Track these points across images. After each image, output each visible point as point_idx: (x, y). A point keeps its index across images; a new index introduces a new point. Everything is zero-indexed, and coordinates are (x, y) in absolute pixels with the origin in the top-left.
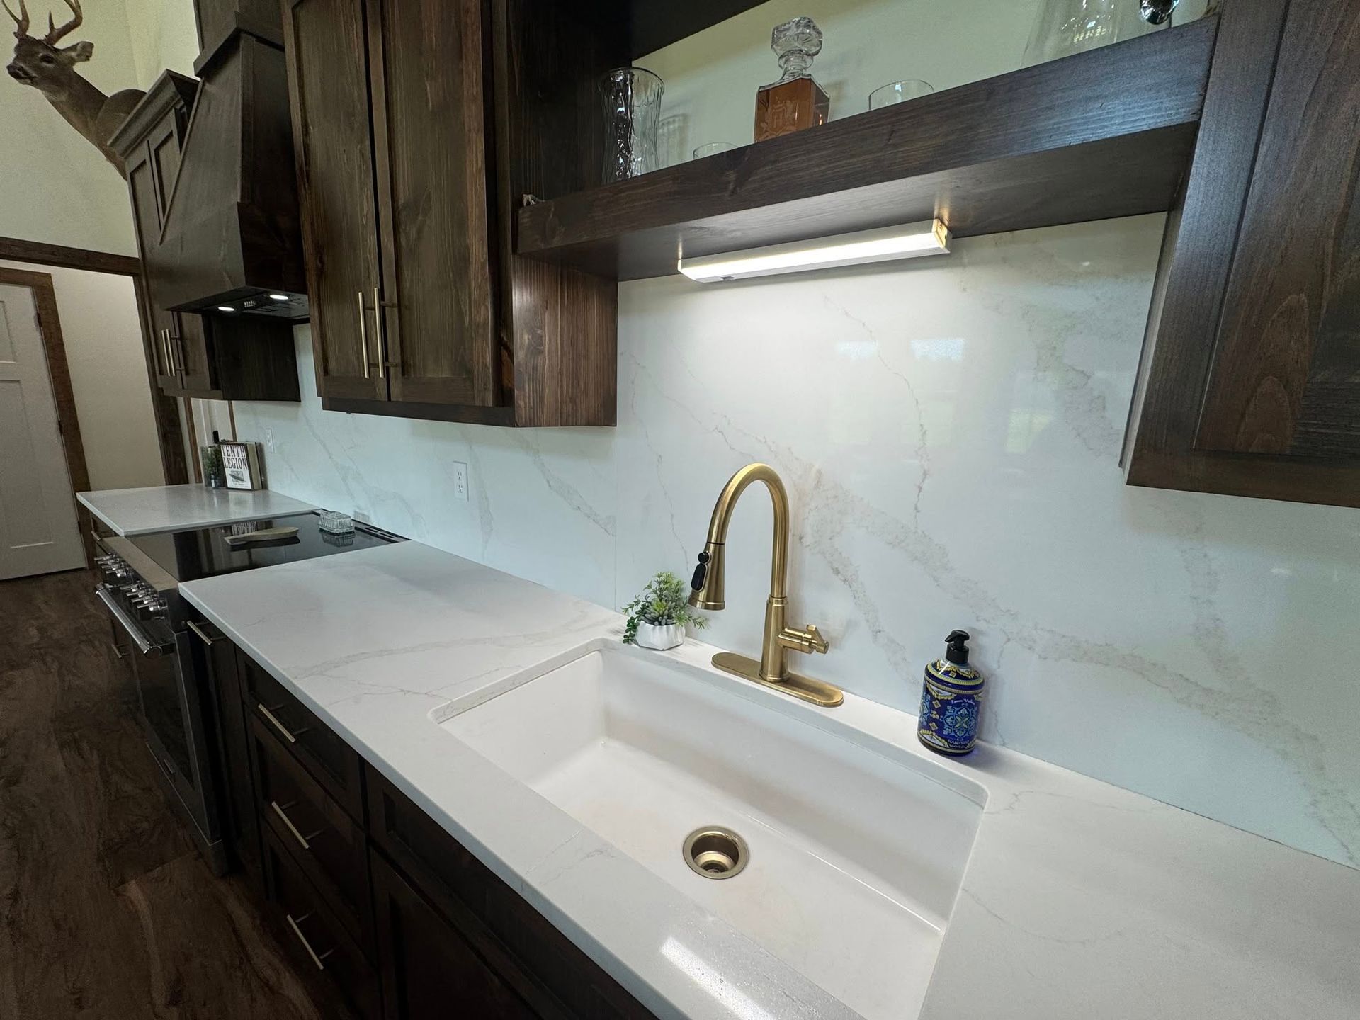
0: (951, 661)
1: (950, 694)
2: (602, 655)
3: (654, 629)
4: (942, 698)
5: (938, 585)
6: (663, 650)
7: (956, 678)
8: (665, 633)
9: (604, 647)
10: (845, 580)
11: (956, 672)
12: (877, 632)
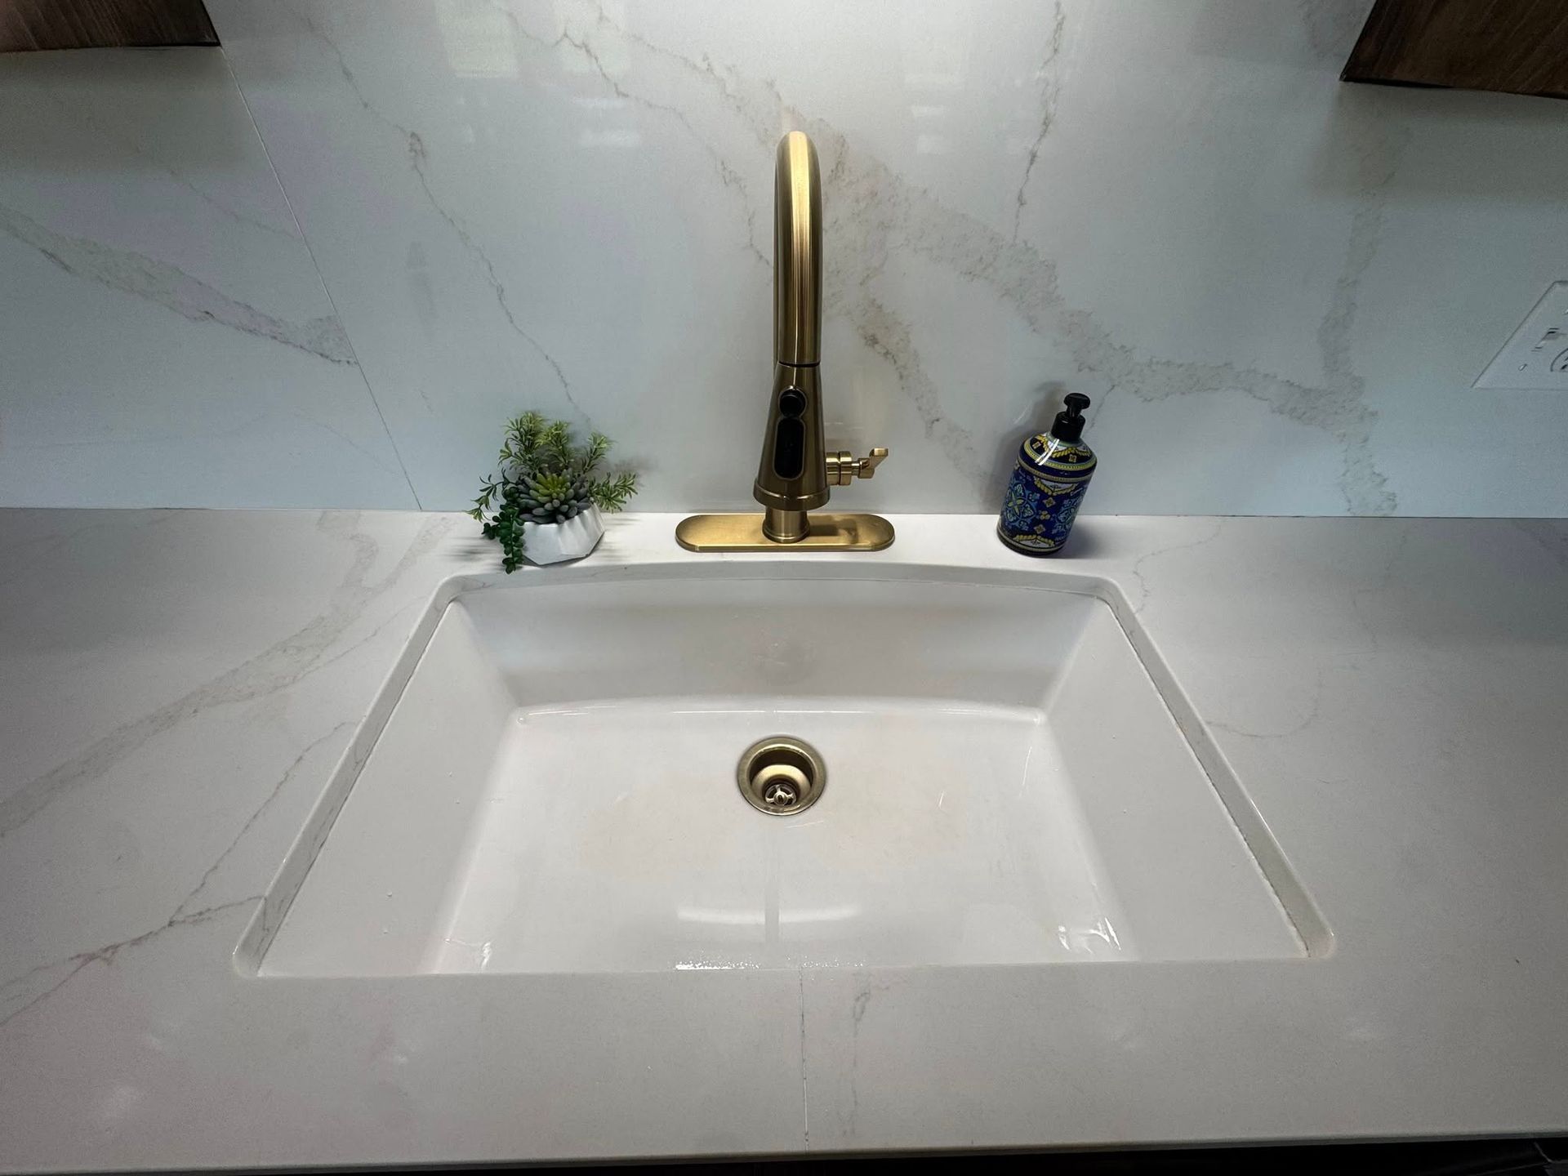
0: (1061, 440)
1: (1071, 485)
2: (462, 603)
3: (560, 530)
4: (1059, 493)
5: (1034, 330)
6: (587, 556)
7: (1077, 462)
8: (582, 529)
9: (461, 591)
10: (887, 353)
11: (1075, 454)
12: (933, 422)
